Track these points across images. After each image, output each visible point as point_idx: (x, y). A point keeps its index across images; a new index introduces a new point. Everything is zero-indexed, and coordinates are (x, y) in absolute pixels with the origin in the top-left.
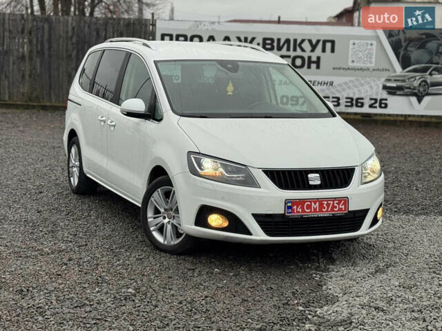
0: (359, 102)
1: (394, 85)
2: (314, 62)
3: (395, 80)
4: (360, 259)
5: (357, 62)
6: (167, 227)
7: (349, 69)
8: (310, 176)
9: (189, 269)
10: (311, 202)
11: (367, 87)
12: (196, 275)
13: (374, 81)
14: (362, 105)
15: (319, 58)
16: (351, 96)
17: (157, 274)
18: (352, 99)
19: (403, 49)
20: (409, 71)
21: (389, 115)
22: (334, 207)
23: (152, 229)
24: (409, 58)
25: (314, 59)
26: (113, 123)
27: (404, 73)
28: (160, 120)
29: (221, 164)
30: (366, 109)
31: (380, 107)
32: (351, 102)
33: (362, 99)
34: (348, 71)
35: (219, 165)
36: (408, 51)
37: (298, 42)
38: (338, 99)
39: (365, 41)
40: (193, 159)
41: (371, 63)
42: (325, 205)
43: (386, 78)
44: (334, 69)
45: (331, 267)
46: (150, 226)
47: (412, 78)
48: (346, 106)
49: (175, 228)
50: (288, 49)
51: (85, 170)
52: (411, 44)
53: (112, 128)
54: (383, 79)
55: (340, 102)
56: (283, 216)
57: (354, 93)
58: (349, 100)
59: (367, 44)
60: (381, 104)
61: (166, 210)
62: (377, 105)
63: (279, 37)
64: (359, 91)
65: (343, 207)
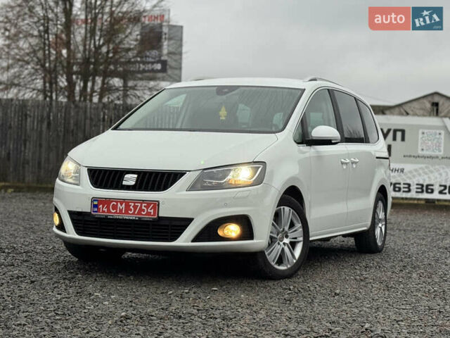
8: (126, 176)
10: (117, 202)
22: (141, 210)
42: (131, 207)
56: (89, 214)
65: (152, 211)
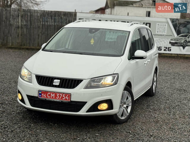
1: (174, 42)
3: (174, 40)
27: (178, 37)
42: (58, 96)
56: (37, 97)
62: (167, 50)
65: (68, 98)
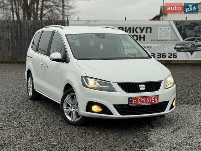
0: (163, 55)
1: (179, 47)
2: (142, 38)
3: (180, 45)
4: (166, 125)
5: (162, 37)
6: (73, 112)
7: (158, 40)
8: (140, 86)
9: (84, 133)
10: (141, 98)
11: (167, 48)
12: (87, 135)
13: (170, 45)
14: (165, 57)
15: (144, 36)
16: (160, 52)
17: (68, 135)
18: (160, 54)
19: (183, 30)
20: (186, 40)
21: (178, 61)
22: (152, 100)
23: (66, 114)
24: (186, 34)
25: (142, 36)
26: (47, 65)
27: (184, 41)
28: (68, 62)
29: (98, 81)
30: (167, 59)
31: (174, 57)
32: (160, 55)
33: (165, 54)
34: (158, 41)
35: (97, 82)
36: (185, 31)
37: (135, 29)
38: (154, 54)
39: (166, 27)
40: (84, 79)
41: (169, 37)
42: (148, 100)
43: (175, 44)
44: (152, 40)
45: (152, 129)
46: (65, 112)
47: (188, 43)
48: (158, 57)
49: (77, 113)
50: (130, 32)
51: (35, 88)
52: (187, 28)
53: (47, 68)
54: (174, 45)
55: (155, 55)
56: (128, 105)
57: (161, 51)
58: (159, 55)
59: (167, 29)
60: (174, 56)
61: (72, 105)
62: (172, 56)
63: (126, 27)
64: (164, 50)
65: (156, 100)
